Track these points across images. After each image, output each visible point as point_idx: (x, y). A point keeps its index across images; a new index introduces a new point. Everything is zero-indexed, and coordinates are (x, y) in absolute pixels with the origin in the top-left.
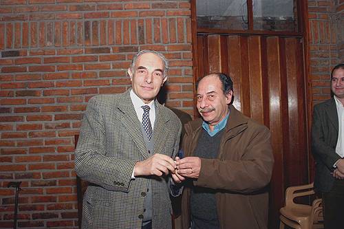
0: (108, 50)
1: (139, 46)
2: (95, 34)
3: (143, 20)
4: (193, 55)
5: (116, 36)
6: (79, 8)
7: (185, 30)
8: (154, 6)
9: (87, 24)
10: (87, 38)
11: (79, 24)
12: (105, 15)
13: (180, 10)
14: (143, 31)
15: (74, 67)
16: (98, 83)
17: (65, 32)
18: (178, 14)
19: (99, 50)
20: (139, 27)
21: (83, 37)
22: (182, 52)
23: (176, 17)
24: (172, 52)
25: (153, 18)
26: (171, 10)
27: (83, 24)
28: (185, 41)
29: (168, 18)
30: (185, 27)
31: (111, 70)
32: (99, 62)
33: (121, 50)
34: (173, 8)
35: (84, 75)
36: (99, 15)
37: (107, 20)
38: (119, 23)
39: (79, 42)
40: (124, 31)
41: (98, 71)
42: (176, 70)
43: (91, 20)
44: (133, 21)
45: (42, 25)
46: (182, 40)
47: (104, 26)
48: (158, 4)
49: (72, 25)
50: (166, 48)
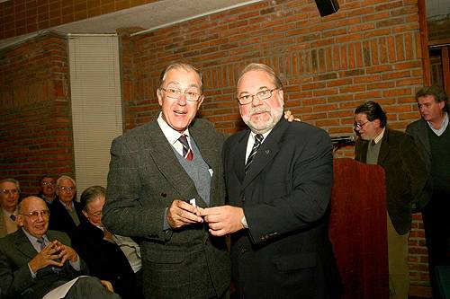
0: (334, 76)
1: (365, 68)
2: (322, 61)
3: (367, 42)
4: (424, 72)
5: (342, 61)
6: (306, 39)
7: (414, 46)
8: (379, 25)
9: (314, 52)
10: (315, 66)
11: (307, 54)
12: (330, 42)
13: (407, 25)
14: (368, 52)
15: (305, 95)
16: (326, 108)
17: (294, 63)
18: (405, 29)
19: (327, 77)
20: (365, 50)
21: (311, 66)
22: (411, 70)
23: (403, 33)
24: (400, 71)
25: (377, 37)
26: (398, 27)
27: (310, 54)
28: (415, 57)
29: (394, 35)
30: (414, 42)
31: (339, 94)
32: (327, 88)
33: (348, 74)
34: (399, 23)
35: (314, 102)
36: (325, 43)
37: (332, 46)
38: (344, 48)
39: (308, 71)
40: (350, 55)
41: (326, 97)
42: (405, 90)
43: (317, 49)
44: (358, 44)
45: (275, 59)
46: (410, 57)
47: (330, 52)
48: (383, 22)
49: (300, 55)
50: (394, 68)
